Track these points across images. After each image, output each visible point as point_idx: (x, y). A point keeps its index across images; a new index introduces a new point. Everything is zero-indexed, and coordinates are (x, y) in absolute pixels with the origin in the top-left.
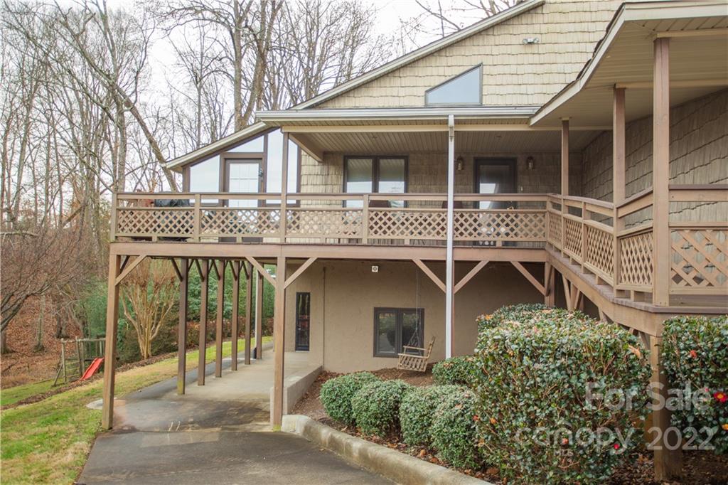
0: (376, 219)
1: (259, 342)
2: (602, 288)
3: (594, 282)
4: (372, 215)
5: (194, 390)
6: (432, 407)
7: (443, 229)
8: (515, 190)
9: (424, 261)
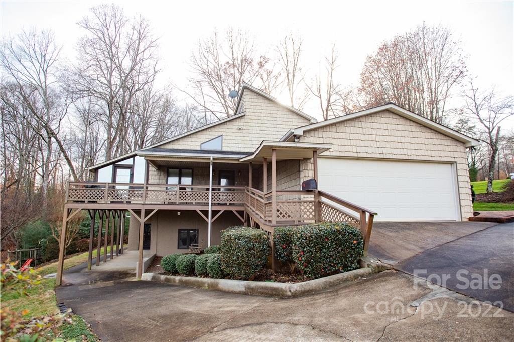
0: (182, 194)
1: (122, 247)
2: (261, 219)
3: (258, 217)
4: (181, 193)
5: (95, 267)
6: (207, 261)
7: (208, 198)
8: (234, 184)
9: (200, 210)
